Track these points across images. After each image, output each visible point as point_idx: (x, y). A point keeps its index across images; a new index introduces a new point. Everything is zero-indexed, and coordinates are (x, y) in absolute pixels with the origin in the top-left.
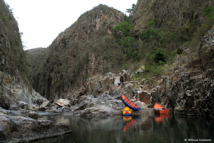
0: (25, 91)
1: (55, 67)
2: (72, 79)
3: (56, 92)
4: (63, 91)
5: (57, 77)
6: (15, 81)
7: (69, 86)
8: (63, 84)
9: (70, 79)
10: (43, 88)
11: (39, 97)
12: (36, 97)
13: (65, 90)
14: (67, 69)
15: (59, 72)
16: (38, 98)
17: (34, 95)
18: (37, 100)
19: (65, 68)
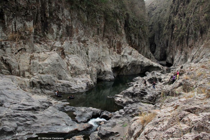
0: (89, 52)
1: (180, 6)
2: (204, 25)
3: (178, 45)
4: (186, 45)
5: (182, 22)
6: (57, 34)
7: (196, 36)
8: (188, 33)
9: (201, 25)
10: (167, 37)
11: (136, 57)
12: (129, 57)
13: (190, 44)
14: (196, 8)
15: (185, 15)
16: (133, 59)
17: (126, 54)
18: (130, 62)
19: (194, 6)
